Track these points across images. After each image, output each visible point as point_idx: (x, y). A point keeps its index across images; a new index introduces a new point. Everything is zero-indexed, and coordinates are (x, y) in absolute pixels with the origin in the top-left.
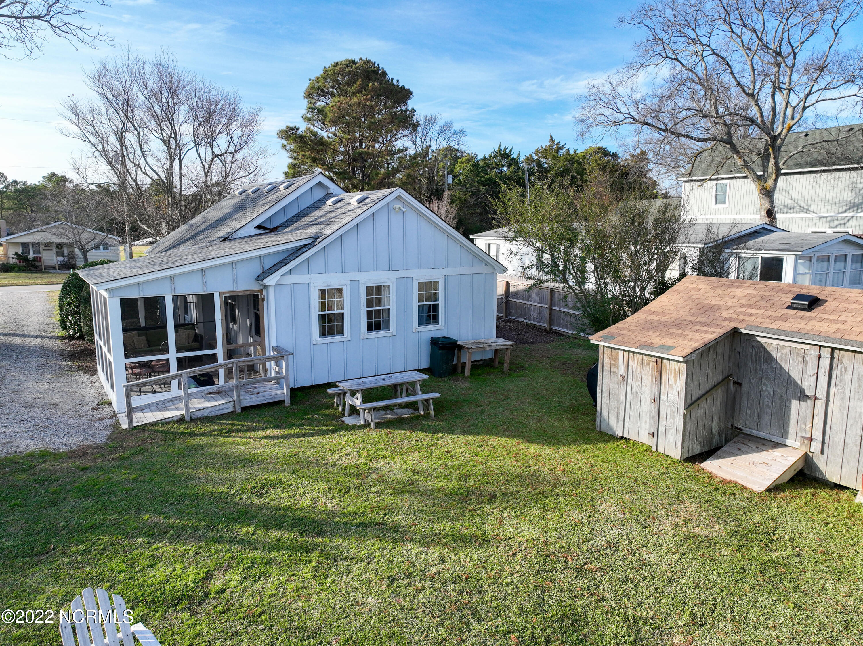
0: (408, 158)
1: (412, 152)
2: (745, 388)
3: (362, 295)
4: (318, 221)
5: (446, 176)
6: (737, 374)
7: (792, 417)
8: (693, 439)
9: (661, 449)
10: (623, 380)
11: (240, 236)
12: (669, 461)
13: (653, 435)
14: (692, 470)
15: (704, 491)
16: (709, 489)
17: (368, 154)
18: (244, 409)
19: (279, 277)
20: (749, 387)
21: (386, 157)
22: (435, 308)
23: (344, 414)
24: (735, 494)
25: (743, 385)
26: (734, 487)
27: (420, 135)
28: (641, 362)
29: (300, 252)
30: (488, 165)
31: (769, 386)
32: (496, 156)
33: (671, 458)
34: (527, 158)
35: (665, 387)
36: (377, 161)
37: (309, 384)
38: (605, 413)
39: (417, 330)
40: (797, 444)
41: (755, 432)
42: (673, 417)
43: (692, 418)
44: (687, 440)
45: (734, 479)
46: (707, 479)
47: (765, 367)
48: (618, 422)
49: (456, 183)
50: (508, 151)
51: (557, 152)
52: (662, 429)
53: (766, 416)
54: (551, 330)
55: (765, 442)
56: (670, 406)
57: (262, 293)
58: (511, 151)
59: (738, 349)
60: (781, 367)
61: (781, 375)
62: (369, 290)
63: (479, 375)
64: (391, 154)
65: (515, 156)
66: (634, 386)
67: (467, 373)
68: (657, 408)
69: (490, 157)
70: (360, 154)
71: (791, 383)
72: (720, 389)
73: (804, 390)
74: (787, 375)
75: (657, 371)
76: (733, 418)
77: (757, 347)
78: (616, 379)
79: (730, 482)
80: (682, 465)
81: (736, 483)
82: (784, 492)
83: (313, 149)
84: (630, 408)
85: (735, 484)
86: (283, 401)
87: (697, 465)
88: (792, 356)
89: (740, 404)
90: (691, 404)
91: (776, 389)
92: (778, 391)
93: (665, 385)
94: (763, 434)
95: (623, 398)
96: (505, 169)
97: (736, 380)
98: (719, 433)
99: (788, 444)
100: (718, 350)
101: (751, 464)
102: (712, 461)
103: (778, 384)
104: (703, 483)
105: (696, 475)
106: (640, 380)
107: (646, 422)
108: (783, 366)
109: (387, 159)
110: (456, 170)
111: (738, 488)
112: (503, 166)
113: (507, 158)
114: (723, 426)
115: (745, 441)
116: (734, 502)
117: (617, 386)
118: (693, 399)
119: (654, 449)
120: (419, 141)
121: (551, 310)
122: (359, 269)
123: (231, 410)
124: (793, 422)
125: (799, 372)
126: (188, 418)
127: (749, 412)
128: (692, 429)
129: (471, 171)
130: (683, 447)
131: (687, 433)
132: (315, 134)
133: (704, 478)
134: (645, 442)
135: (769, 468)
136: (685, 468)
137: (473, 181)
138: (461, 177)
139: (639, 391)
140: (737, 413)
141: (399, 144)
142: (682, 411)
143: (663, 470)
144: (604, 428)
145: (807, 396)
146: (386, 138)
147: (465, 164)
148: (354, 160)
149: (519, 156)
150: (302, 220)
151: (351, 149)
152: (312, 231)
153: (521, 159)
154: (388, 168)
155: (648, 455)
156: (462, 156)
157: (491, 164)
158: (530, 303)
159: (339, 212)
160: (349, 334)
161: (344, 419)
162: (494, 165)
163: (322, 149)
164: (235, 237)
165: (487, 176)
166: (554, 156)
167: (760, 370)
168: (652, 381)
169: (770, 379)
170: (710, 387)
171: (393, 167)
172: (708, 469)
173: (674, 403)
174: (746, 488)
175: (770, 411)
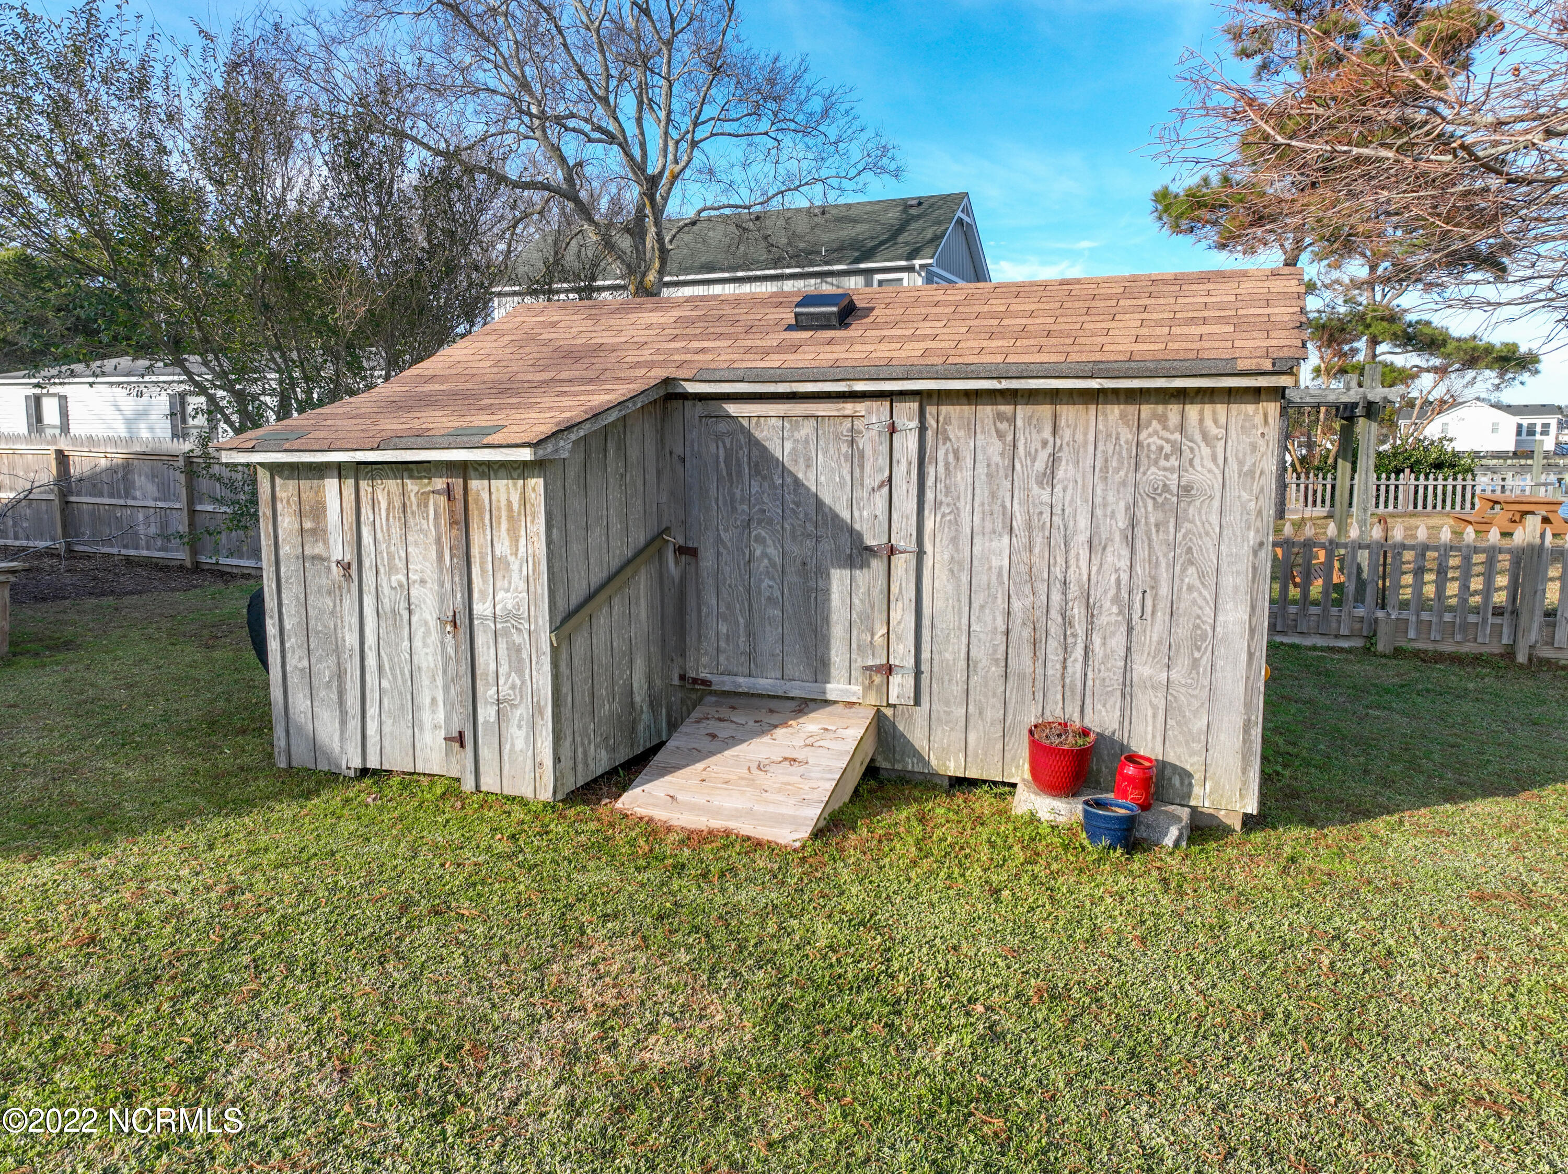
2: (707, 561)
6: (684, 523)
7: (834, 617)
8: (586, 728)
9: (489, 783)
10: (347, 577)
12: (518, 813)
13: (460, 739)
14: (593, 826)
15: (642, 885)
16: (653, 875)
20: (719, 554)
24: (733, 870)
25: (702, 553)
26: (725, 847)
28: (398, 504)
31: (769, 542)
33: (522, 802)
35: (483, 571)
38: (300, 703)
40: (854, 691)
41: (744, 683)
42: (517, 666)
43: (576, 661)
44: (569, 732)
45: (717, 824)
46: (642, 841)
47: (755, 489)
48: (343, 723)
52: (486, 713)
53: (768, 628)
54: (198, 564)
55: (773, 704)
56: (506, 631)
59: (678, 450)
60: (797, 481)
61: (798, 504)
66: (386, 590)
68: (465, 647)
71: (825, 522)
72: (643, 571)
73: (860, 536)
74: (813, 500)
75: (453, 523)
76: (683, 655)
77: (729, 434)
78: (324, 582)
79: (709, 836)
80: (562, 816)
81: (727, 833)
82: (854, 828)
84: (380, 668)
85: (727, 839)
87: (604, 809)
88: (821, 443)
89: (699, 611)
90: (570, 615)
91: (790, 547)
92: (794, 549)
93: (482, 564)
94: (765, 683)
95: (351, 639)
97: (681, 541)
98: (651, 704)
99: (831, 696)
100: (630, 451)
101: (755, 771)
102: (646, 787)
103: (793, 532)
104: (633, 857)
105: (607, 839)
106: (401, 565)
107: (434, 701)
108: (801, 476)
111: (738, 848)
114: (658, 682)
115: (725, 712)
116: (742, 898)
117: (329, 602)
118: (574, 601)
119: (468, 785)
121: (192, 513)
124: (838, 632)
125: (842, 485)
127: (724, 629)
128: (578, 698)
130: (557, 759)
131: (566, 711)
133: (632, 843)
134: (436, 770)
135: (802, 769)
136: (571, 825)
139: (404, 605)
140: (691, 639)
142: (545, 639)
143: (502, 846)
144: (301, 758)
145: (868, 549)
155: (450, 809)
158: (133, 503)
167: (742, 500)
168: (440, 559)
169: (770, 521)
170: (616, 563)
172: (641, 811)
173: (517, 617)
174: (759, 844)
175: (778, 612)
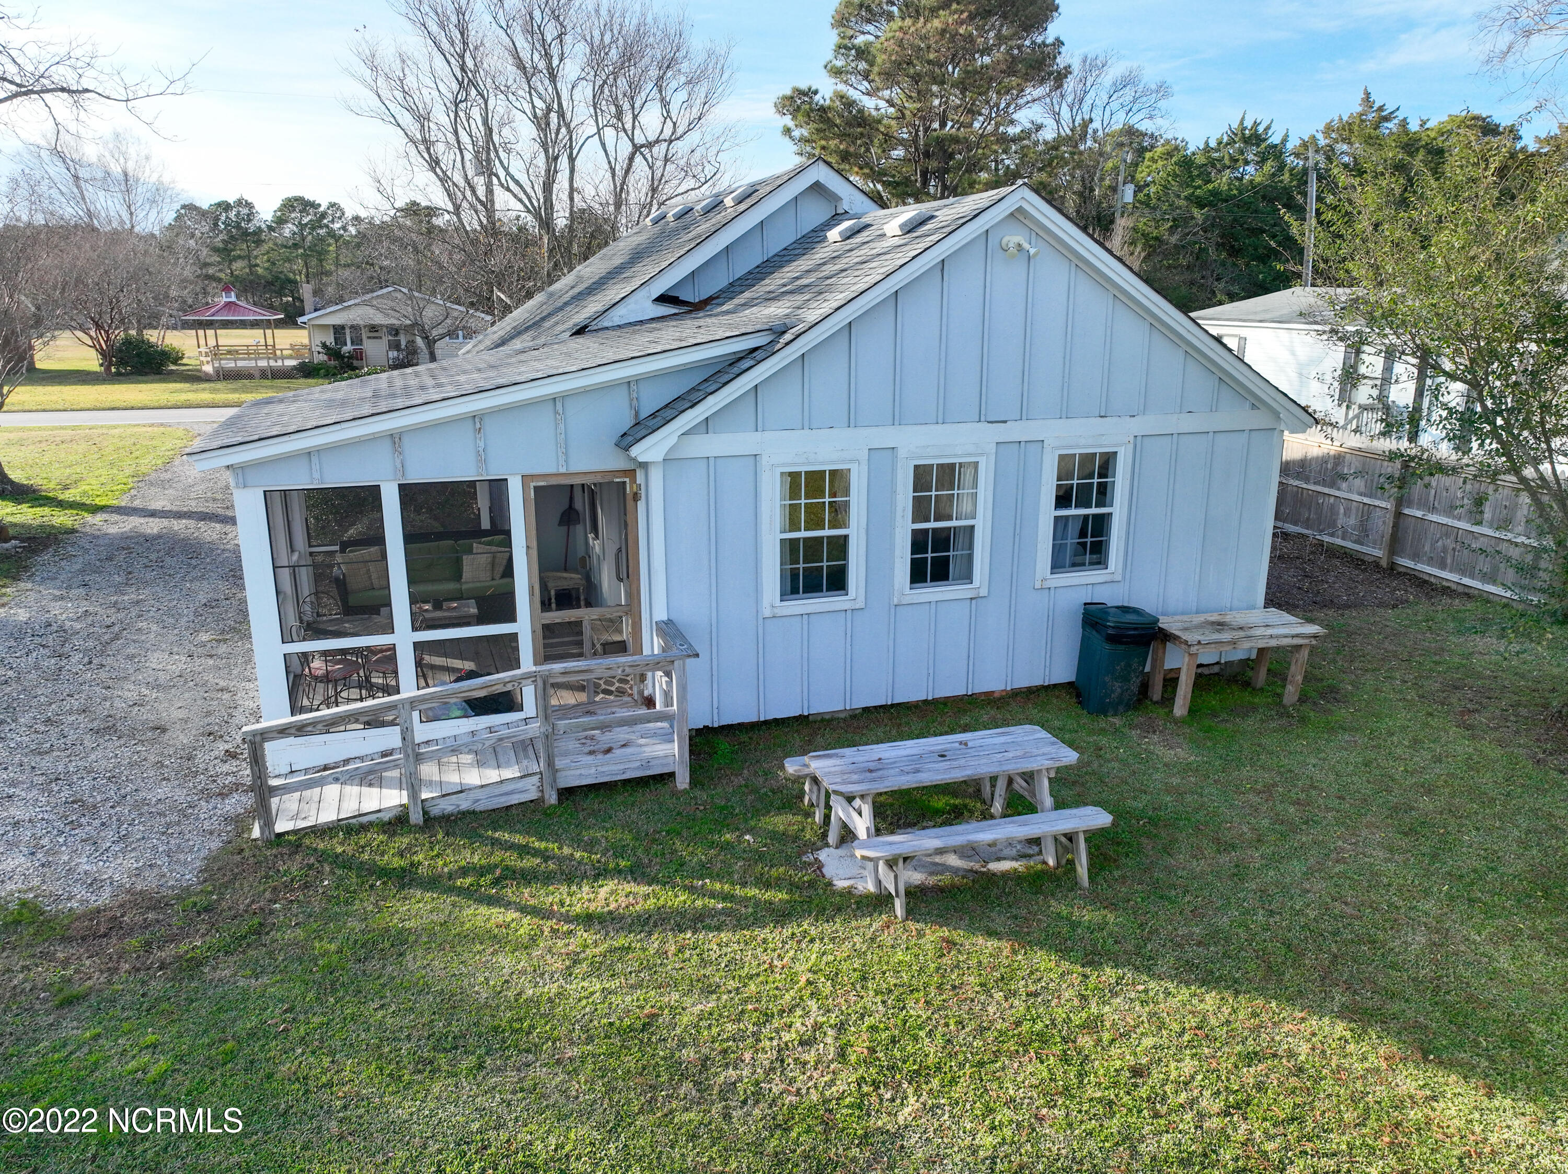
0: (1041, 148)
1: (1049, 134)
3: (900, 488)
4: (799, 282)
5: (1120, 187)
11: (617, 321)
17: (955, 140)
18: (567, 793)
19: (673, 440)
21: (995, 147)
22: (1101, 524)
23: (825, 835)
27: (1070, 99)
29: (736, 370)
30: (1212, 163)
32: (1231, 142)
34: (1305, 145)
36: (974, 156)
37: (750, 717)
39: (1047, 584)
49: (1140, 202)
50: (1261, 129)
51: (1377, 127)
54: (1392, 566)
57: (634, 480)
58: (1268, 128)
62: (922, 476)
63: (1214, 715)
64: (1005, 140)
65: (1275, 139)
67: (1180, 708)
69: (1220, 143)
70: (941, 142)
83: (845, 135)
86: (672, 775)
96: (1250, 169)
109: (996, 152)
110: (1139, 176)
112: (1247, 163)
113: (1258, 145)
120: (1065, 113)
121: (1398, 515)
122: (896, 419)
123: (533, 795)
126: (416, 817)
129: (1175, 176)
132: (850, 104)
137: (1179, 196)
138: (1153, 189)
141: (1025, 117)
146: (997, 105)
147: (1160, 163)
148: (927, 155)
149: (1285, 140)
150: (767, 281)
151: (921, 134)
152: (776, 311)
153: (1290, 146)
154: (997, 169)
156: (1153, 147)
157: (1220, 160)
158: (1337, 493)
159: (854, 258)
160: (862, 591)
161: (823, 855)
162: (1227, 161)
163: (862, 134)
164: (606, 324)
165: (1210, 186)
166: (1370, 137)
171: (1008, 167)
